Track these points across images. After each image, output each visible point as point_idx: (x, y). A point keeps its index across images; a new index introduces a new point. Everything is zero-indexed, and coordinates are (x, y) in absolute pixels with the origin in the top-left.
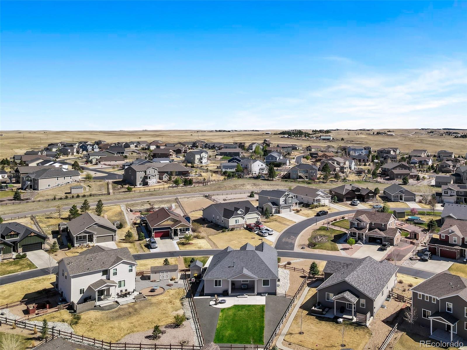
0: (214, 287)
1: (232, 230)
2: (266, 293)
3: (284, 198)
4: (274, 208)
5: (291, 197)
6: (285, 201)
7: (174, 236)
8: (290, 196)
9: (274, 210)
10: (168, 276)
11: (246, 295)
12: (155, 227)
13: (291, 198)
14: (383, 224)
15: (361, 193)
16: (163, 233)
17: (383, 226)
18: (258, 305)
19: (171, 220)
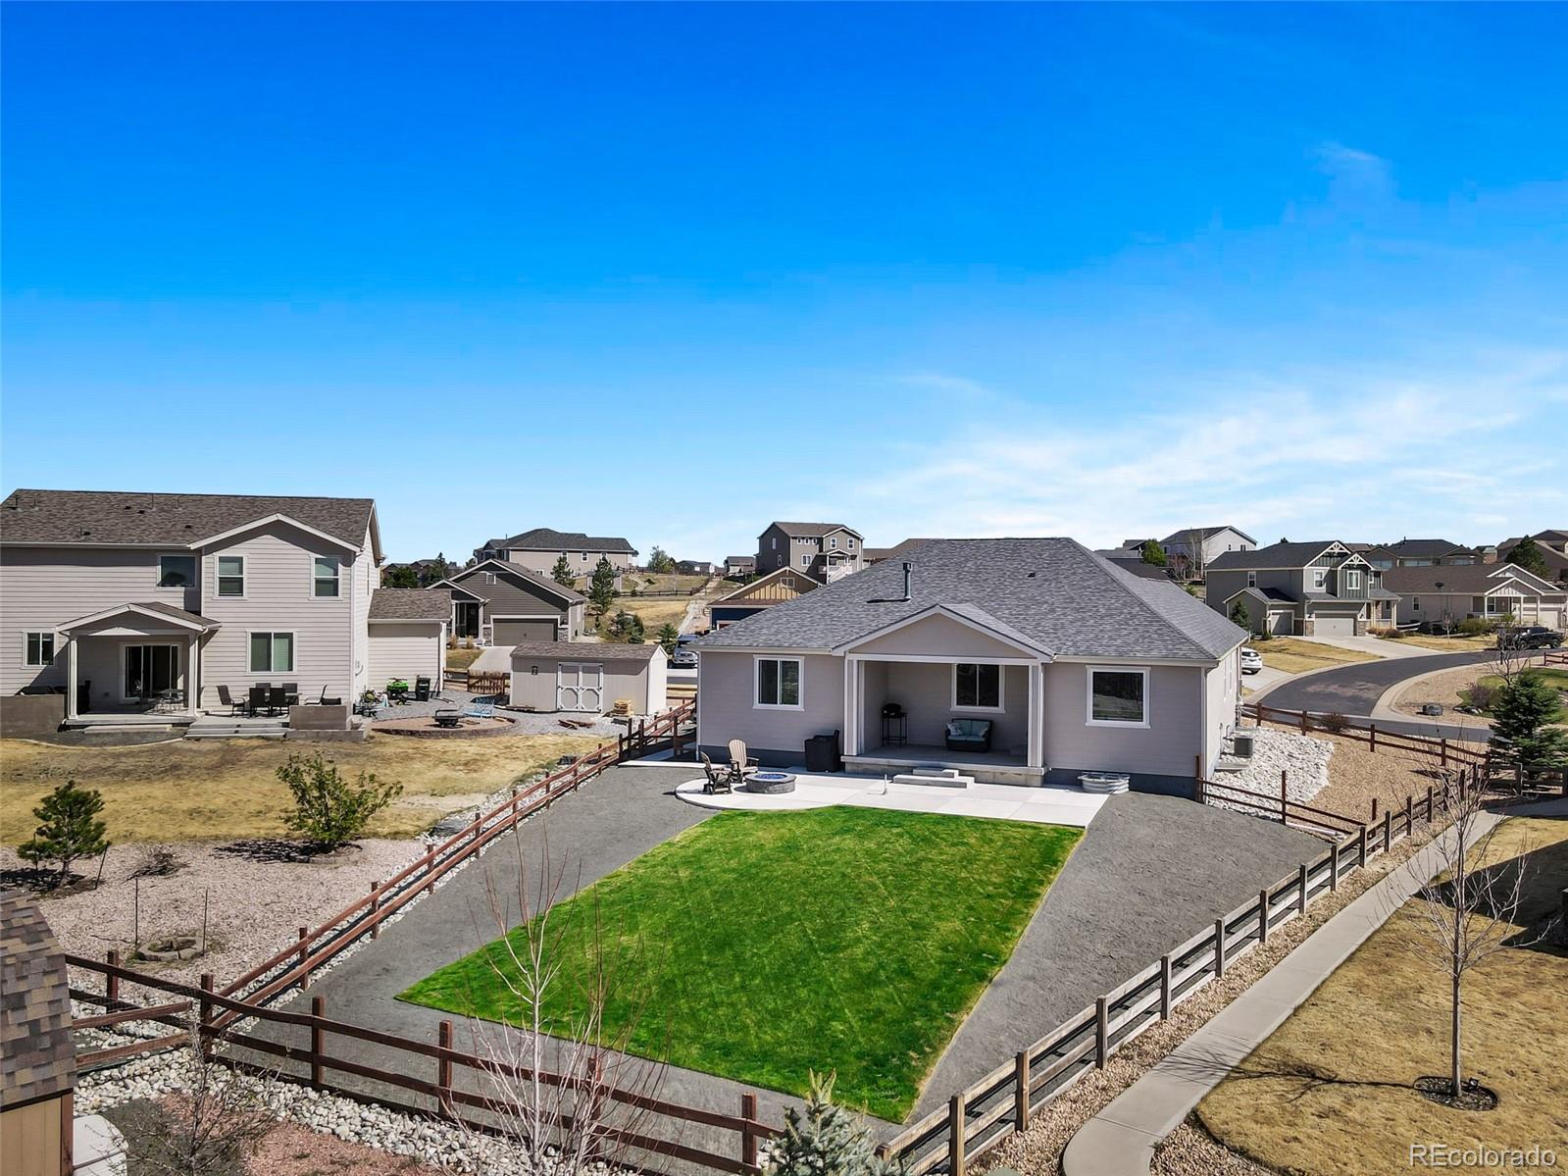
0: (757, 706)
2: (1116, 775)
3: (1324, 570)
4: (1273, 607)
5: (1359, 567)
8: (1356, 562)
9: (1272, 620)
10: (601, 693)
11: (962, 773)
12: (722, 603)
13: (1358, 571)
18: (1023, 826)
19: (790, 584)
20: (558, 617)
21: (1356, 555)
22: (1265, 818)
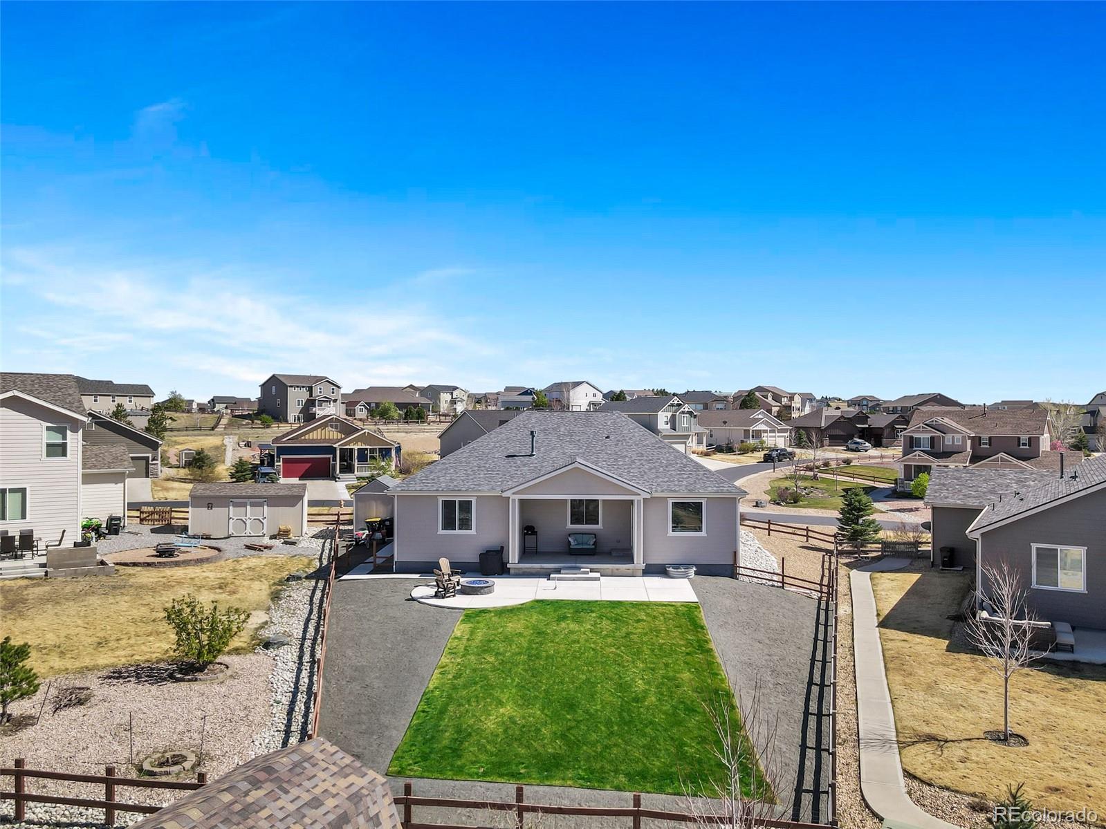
0: (441, 532)
2: (687, 566)
3: (669, 414)
5: (688, 412)
6: (673, 422)
7: (340, 472)
8: (687, 410)
10: (265, 522)
11: (592, 571)
12: (284, 442)
13: (688, 415)
14: (1024, 437)
15: (869, 426)
16: (310, 464)
17: (1024, 444)
19: (336, 428)
20: (150, 455)
21: (687, 405)
22: (773, 586)
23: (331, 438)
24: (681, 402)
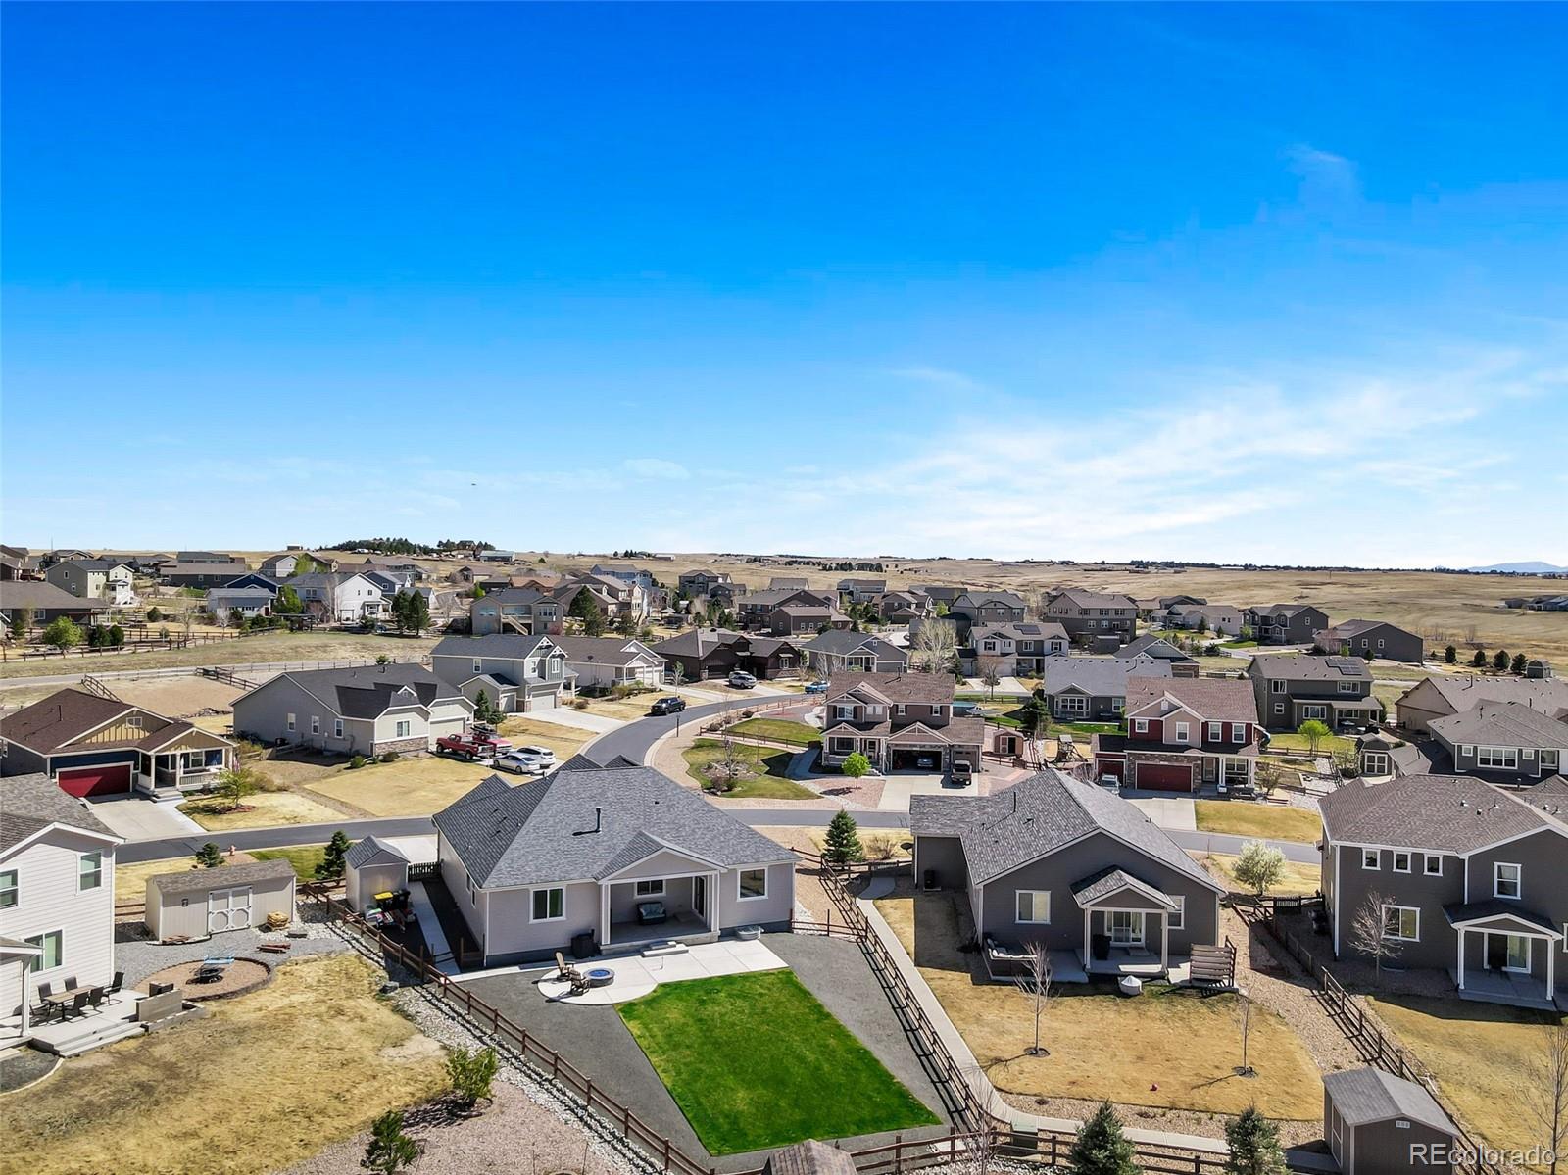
0: (533, 921)
1: (389, 758)
2: (754, 926)
3: (537, 659)
4: (502, 691)
5: (559, 656)
6: (541, 669)
7: (156, 787)
8: (558, 652)
9: (503, 702)
10: (250, 911)
11: (678, 942)
12: (62, 751)
13: (558, 659)
14: (936, 706)
15: (751, 653)
16: (98, 778)
17: (936, 713)
22: (821, 935)
23: (130, 737)
24: (550, 643)
